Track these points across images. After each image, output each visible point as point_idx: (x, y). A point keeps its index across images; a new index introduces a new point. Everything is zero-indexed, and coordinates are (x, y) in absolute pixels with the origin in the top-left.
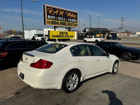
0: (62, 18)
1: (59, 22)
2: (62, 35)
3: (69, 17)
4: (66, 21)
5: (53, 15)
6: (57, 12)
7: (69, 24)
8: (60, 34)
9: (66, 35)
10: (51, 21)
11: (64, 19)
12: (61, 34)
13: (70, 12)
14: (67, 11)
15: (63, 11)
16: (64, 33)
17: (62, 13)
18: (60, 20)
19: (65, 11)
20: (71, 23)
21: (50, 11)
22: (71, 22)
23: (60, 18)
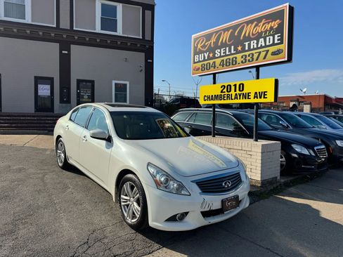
0: (225, 50)
1: (218, 61)
2: (226, 93)
3: (249, 39)
4: (238, 52)
5: (204, 52)
6: (213, 40)
7: (248, 58)
8: (222, 92)
9: (238, 92)
10: (199, 65)
11: (230, 51)
12: (225, 90)
13: (248, 23)
14: (239, 25)
16: (233, 88)
17: (225, 37)
18: (221, 57)
19: (235, 28)
20: (253, 52)
21: (199, 46)
22: (254, 49)
23: (220, 53)
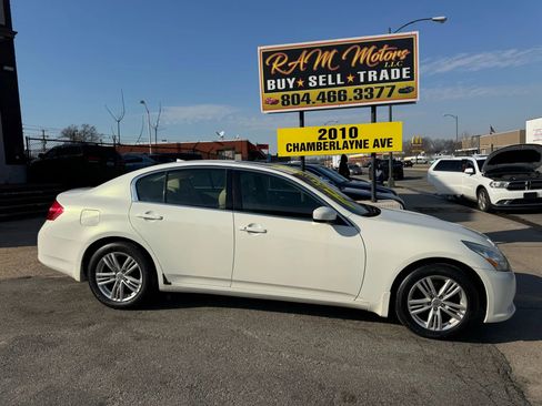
0: (327, 78)
1: (314, 94)
2: (329, 140)
3: (365, 67)
4: (347, 84)
5: (286, 77)
6: (303, 60)
7: (364, 94)
8: (320, 138)
9: (348, 138)
10: (278, 96)
11: (334, 80)
12: (326, 136)
13: (363, 45)
14: (348, 46)
15: (330, 51)
16: (340, 133)
17: (326, 59)
18: (318, 87)
19: (341, 48)
20: (373, 86)
21: (275, 66)
22: (373, 82)
23: (317, 81)
